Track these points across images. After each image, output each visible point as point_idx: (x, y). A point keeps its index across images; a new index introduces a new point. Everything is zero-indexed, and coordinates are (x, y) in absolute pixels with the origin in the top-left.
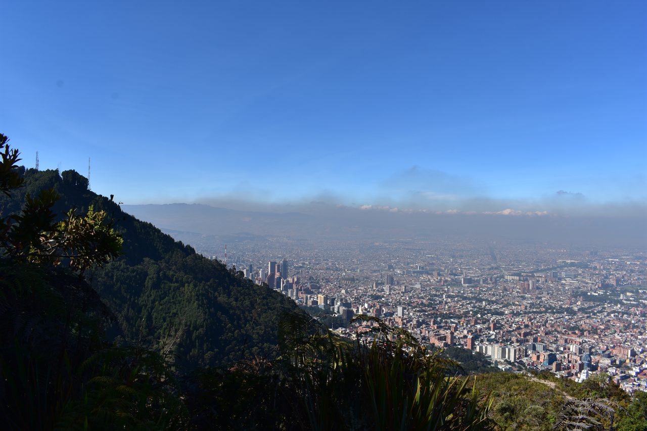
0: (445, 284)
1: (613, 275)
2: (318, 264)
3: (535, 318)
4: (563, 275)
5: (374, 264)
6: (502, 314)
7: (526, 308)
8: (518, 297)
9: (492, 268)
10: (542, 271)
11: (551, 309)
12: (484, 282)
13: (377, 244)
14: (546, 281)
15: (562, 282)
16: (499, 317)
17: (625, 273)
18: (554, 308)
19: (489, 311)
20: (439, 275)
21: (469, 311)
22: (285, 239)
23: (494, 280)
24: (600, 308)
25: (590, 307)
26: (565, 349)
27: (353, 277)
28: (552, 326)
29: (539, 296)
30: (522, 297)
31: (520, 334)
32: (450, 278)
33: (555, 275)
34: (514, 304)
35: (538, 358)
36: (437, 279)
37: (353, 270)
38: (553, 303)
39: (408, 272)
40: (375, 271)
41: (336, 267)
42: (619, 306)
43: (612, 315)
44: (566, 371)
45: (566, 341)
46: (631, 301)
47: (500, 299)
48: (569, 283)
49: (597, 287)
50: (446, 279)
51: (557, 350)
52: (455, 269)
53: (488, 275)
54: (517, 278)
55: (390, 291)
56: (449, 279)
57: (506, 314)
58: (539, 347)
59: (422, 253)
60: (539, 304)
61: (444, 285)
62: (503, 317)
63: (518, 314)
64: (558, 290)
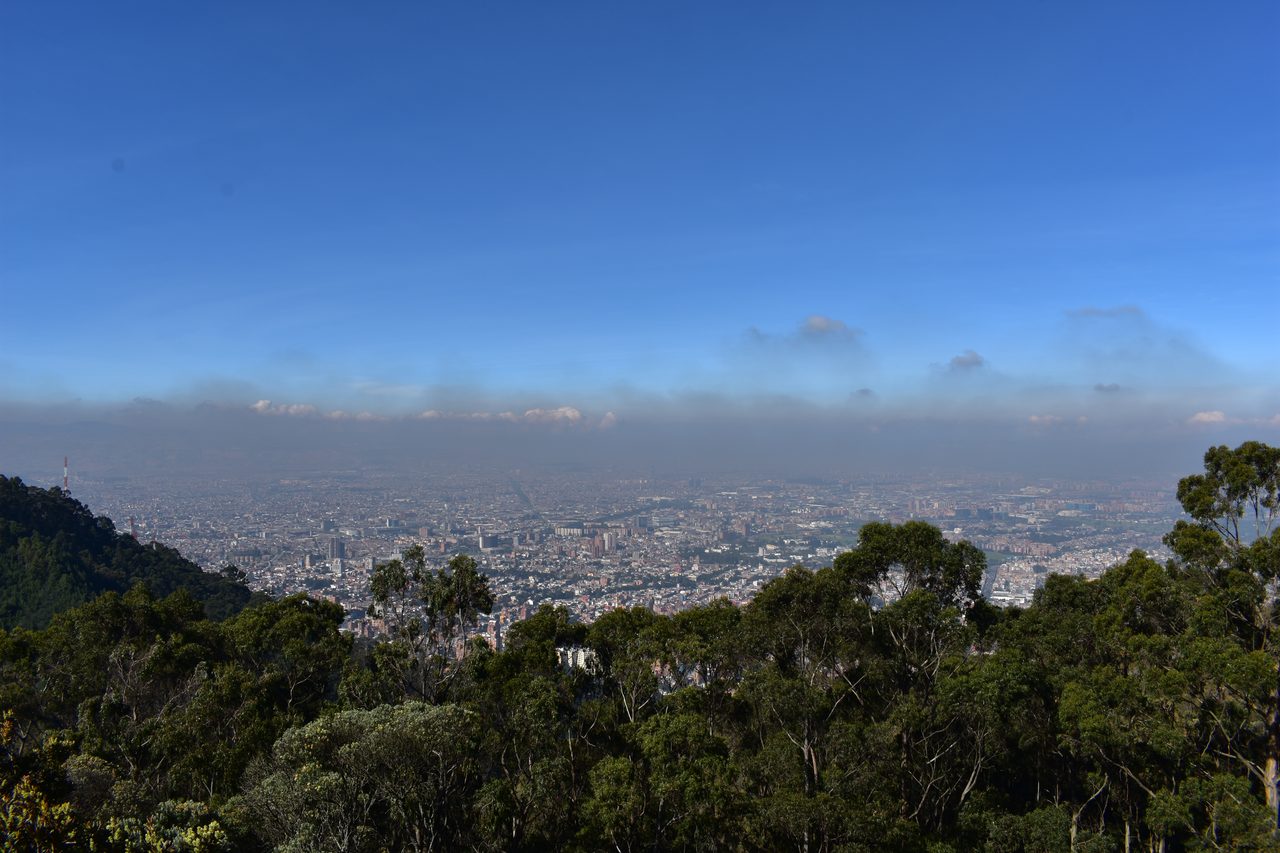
0: (448, 551)
1: (735, 517)
2: (169, 527)
3: (630, 599)
4: (655, 521)
5: (290, 519)
6: (570, 595)
7: (609, 583)
8: (590, 564)
9: (527, 517)
10: (617, 517)
11: (652, 582)
12: (522, 540)
13: (287, 482)
14: (629, 534)
15: (656, 533)
16: (567, 603)
17: (753, 513)
18: (658, 579)
19: (546, 592)
20: (431, 534)
21: (509, 597)
22: (76, 478)
23: (537, 537)
24: (731, 573)
25: (716, 573)
27: (256, 548)
29: (625, 560)
30: (595, 563)
32: (455, 538)
33: (642, 523)
34: (586, 578)
36: (430, 541)
37: (251, 533)
38: (652, 570)
39: (369, 533)
40: (299, 534)
41: (213, 531)
42: (761, 567)
43: (755, 583)
46: (776, 557)
47: (558, 571)
48: (669, 536)
49: (716, 538)
50: (448, 540)
52: (459, 523)
53: (523, 529)
54: (579, 531)
55: (343, 570)
56: (454, 541)
57: (578, 596)
59: (385, 496)
60: (629, 574)
61: (445, 553)
62: (575, 601)
63: (598, 594)
64: (655, 548)
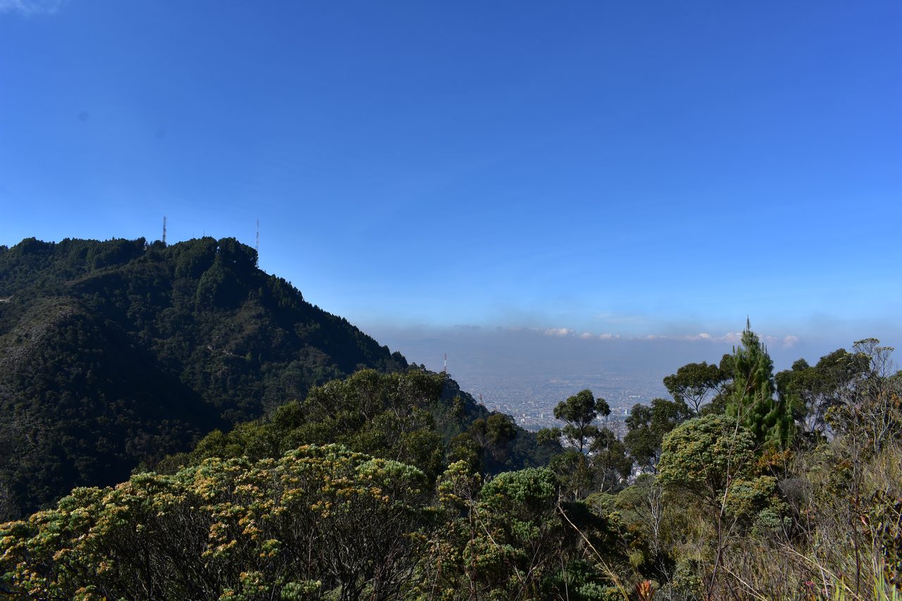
13: (554, 381)
37: (533, 414)
39: (613, 418)
59: (623, 393)
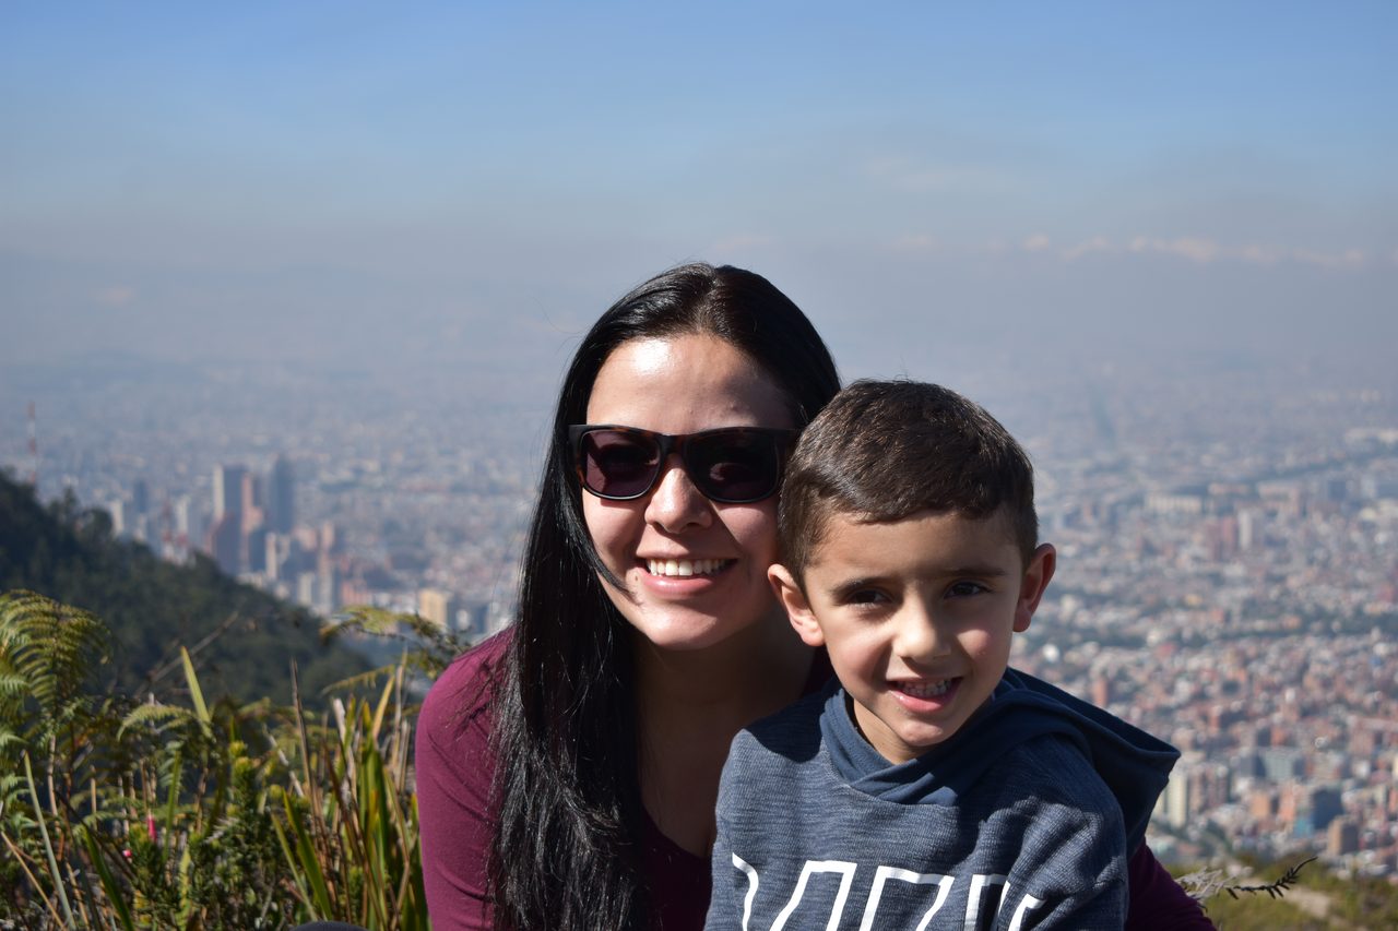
2: (417, 470)
3: (1261, 657)
4: (1369, 487)
6: (1136, 643)
7: (1227, 617)
8: (1199, 576)
9: (1099, 469)
10: (1289, 474)
11: (1321, 622)
12: (1068, 519)
14: (1304, 514)
15: (1364, 514)
16: (1126, 658)
18: (1336, 616)
19: (1089, 634)
23: (1104, 515)
26: (1374, 768)
28: (1327, 683)
29: (1278, 570)
30: (1211, 576)
31: (1205, 718)
33: (1338, 491)
34: (1182, 605)
35: (1275, 805)
38: (1329, 596)
44: (1381, 853)
45: (1378, 739)
47: (1130, 587)
48: (1388, 518)
51: (1345, 772)
54: (1191, 504)
57: (1153, 645)
58: (1279, 763)
60: (1276, 603)
62: (1143, 654)
63: (1197, 643)
64: (1351, 547)
